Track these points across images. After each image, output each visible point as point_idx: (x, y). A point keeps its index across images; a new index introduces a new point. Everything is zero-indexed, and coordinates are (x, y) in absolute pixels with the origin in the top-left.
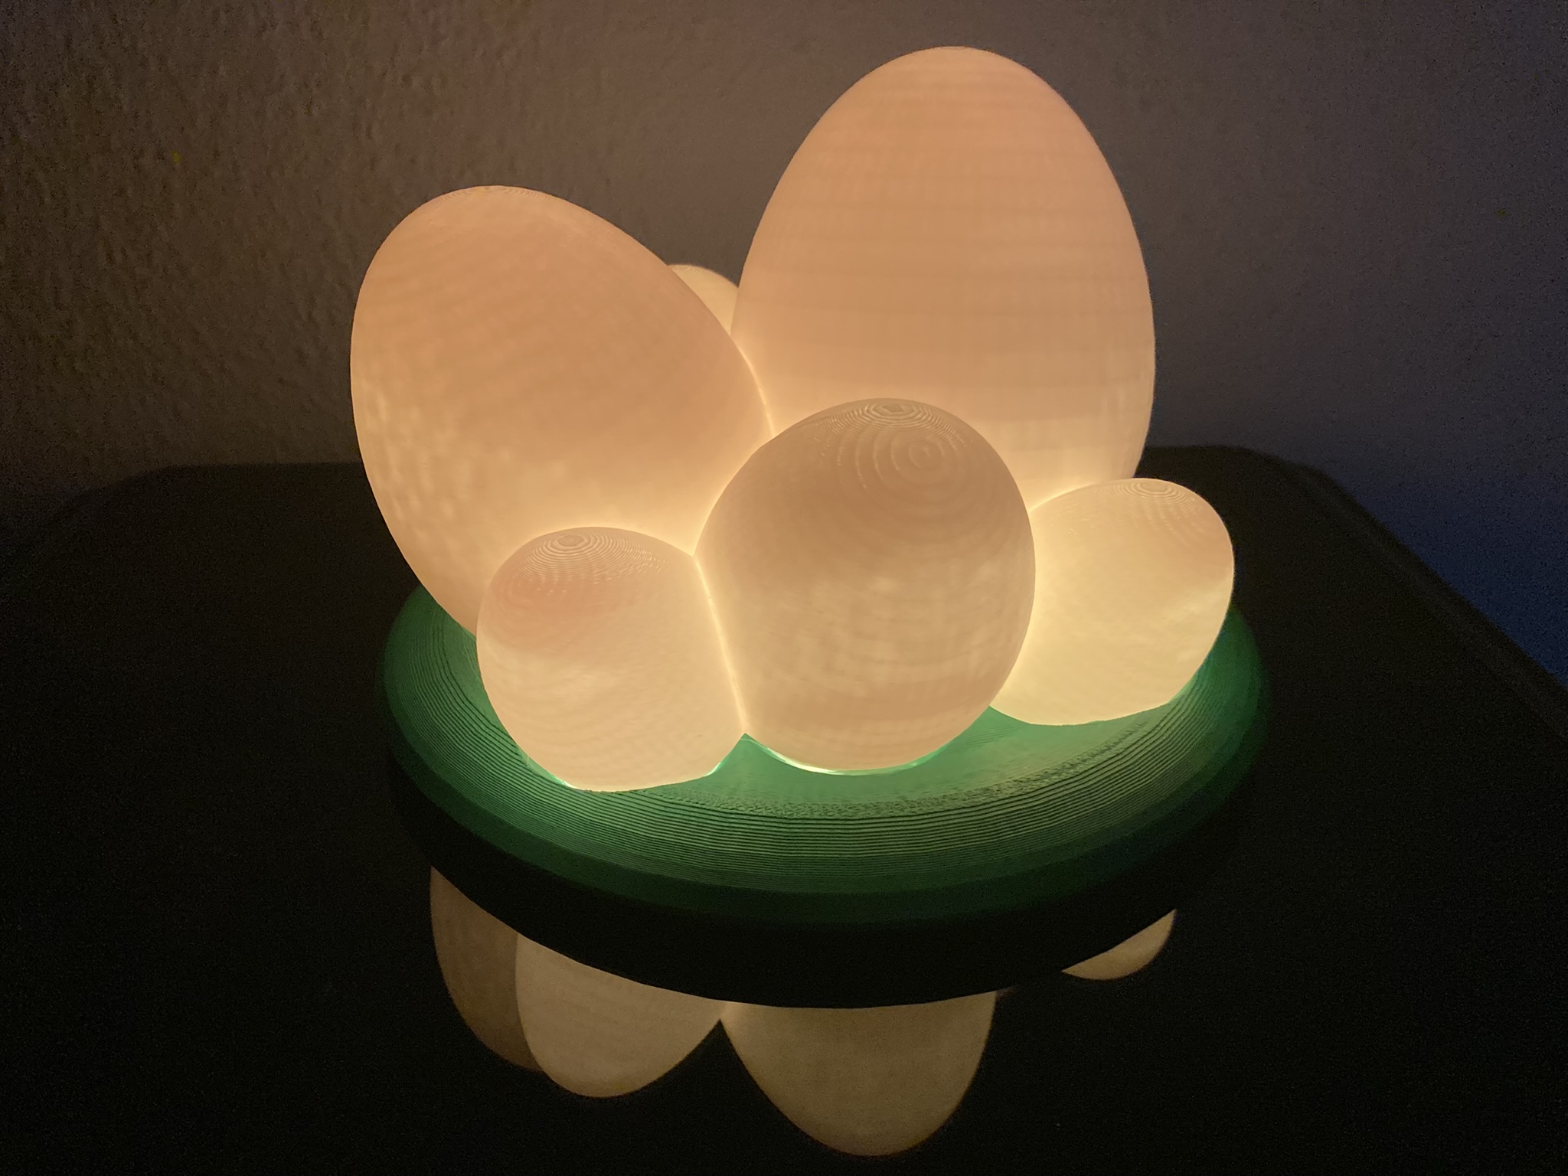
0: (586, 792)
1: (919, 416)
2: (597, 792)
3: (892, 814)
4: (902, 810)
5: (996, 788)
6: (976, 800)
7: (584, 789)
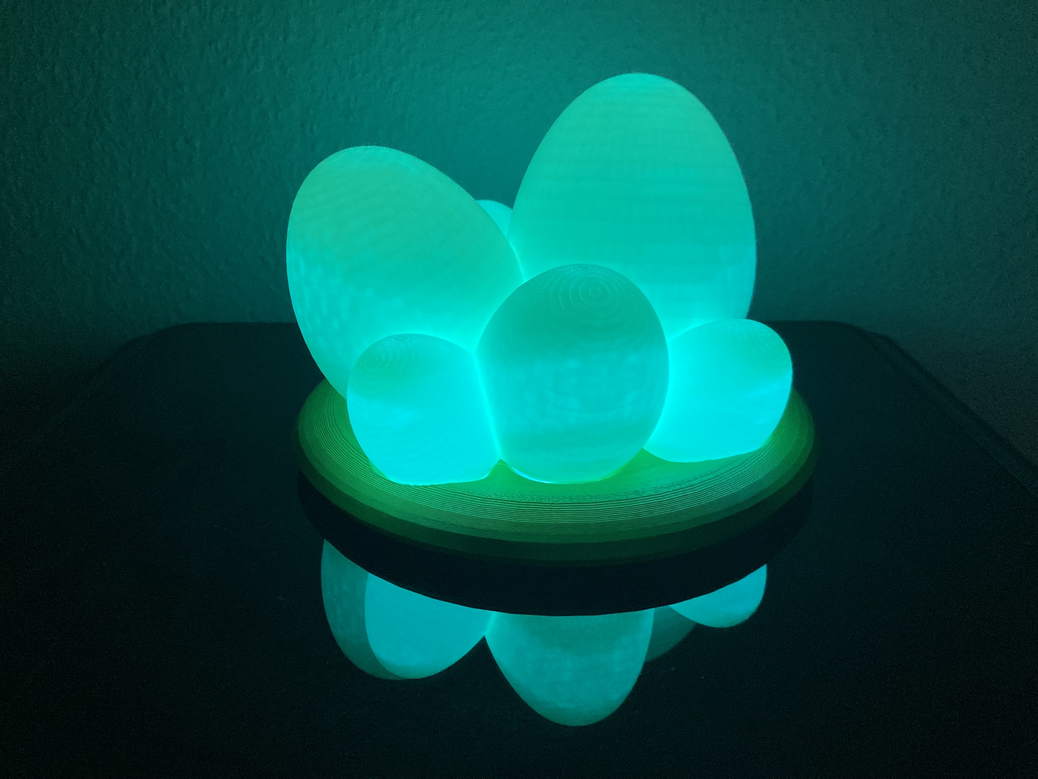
0: (405, 485)
1: (597, 272)
2: (412, 486)
3: (579, 502)
4: (585, 500)
5: (642, 491)
6: (629, 496)
7: (404, 484)
